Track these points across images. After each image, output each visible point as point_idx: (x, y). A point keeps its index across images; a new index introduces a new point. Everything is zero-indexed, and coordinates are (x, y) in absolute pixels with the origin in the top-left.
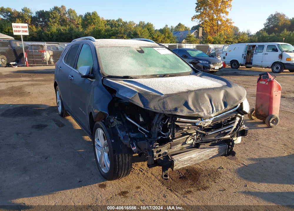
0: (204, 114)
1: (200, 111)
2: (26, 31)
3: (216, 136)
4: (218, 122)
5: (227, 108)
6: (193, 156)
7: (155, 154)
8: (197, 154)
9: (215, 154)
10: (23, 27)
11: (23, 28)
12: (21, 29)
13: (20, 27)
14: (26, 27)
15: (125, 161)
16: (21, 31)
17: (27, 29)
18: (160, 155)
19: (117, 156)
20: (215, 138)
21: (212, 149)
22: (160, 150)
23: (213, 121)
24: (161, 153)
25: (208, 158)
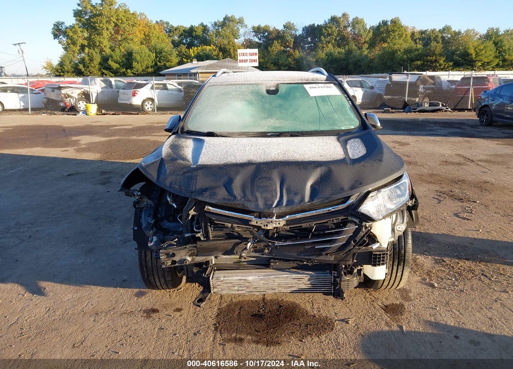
0: (257, 205)
1: (250, 198)
2: (254, 61)
3: (301, 253)
4: (301, 226)
5: (315, 202)
6: (250, 278)
7: (163, 257)
8: (260, 278)
9: (304, 287)
10: (251, 54)
11: (243, 55)
12: (249, 58)
13: (248, 55)
14: (256, 54)
15: (157, 263)
16: (249, 60)
17: (256, 57)
18: (174, 262)
19: (143, 252)
20: (298, 254)
21: (294, 276)
22: (174, 255)
23: (288, 223)
24: (177, 258)
25: (289, 290)
